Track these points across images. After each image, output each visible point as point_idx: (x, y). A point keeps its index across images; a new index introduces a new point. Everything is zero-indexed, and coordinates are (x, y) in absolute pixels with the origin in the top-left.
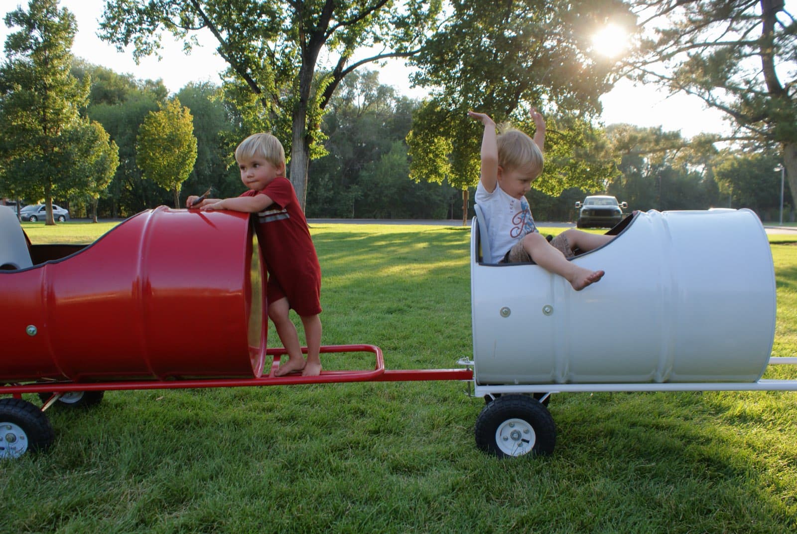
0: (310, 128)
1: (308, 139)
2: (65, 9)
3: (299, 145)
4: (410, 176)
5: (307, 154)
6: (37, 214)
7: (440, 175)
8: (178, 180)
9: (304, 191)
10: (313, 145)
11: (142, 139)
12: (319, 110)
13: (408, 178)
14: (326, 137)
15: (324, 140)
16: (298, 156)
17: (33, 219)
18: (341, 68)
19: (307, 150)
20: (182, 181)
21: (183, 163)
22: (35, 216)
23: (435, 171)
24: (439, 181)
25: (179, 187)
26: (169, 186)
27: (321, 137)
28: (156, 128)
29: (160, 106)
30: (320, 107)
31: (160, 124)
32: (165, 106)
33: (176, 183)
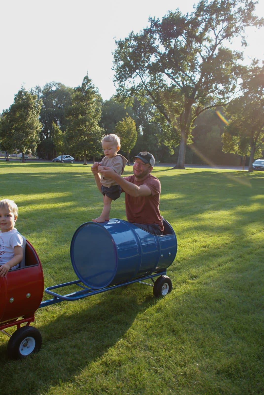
0: (187, 134)
1: (186, 138)
3: (183, 140)
4: (223, 150)
5: (185, 143)
7: (234, 151)
8: (129, 149)
9: (184, 156)
10: (188, 140)
13: (222, 151)
14: (193, 137)
15: (192, 138)
17: (63, 161)
19: (186, 141)
20: (131, 149)
21: (132, 142)
23: (233, 149)
24: (234, 152)
25: (130, 151)
26: (125, 151)
27: (191, 137)
28: (122, 128)
29: (124, 119)
30: (192, 126)
31: (123, 126)
32: (125, 119)
33: (129, 150)
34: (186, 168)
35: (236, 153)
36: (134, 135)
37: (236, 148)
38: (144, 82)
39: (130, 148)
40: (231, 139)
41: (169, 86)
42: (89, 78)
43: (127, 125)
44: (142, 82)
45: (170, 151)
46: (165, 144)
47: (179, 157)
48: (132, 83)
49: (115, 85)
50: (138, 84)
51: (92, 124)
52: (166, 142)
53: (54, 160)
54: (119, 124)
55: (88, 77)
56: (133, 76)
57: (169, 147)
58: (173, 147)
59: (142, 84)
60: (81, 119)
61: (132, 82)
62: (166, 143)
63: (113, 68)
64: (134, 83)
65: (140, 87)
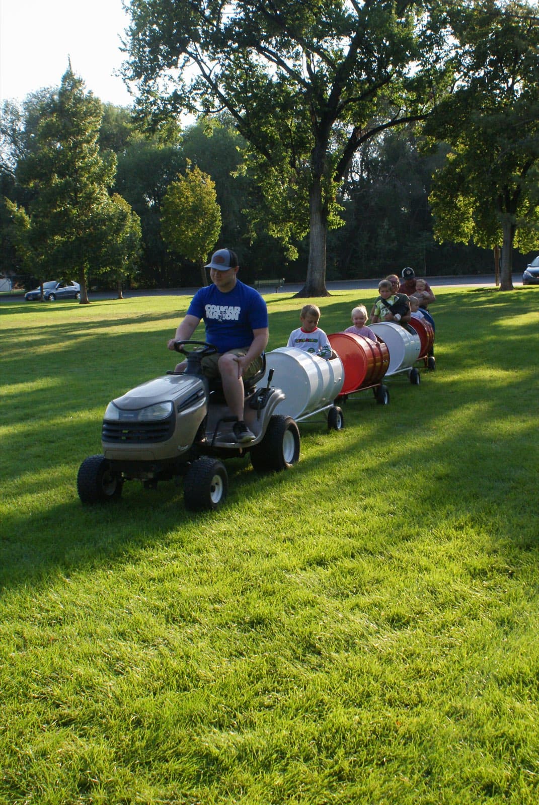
0: (326, 202)
1: (325, 212)
2: (90, 92)
3: (316, 217)
4: (434, 237)
5: (324, 226)
6: (54, 292)
7: (464, 236)
8: (204, 251)
9: (323, 261)
10: (331, 217)
11: (166, 211)
12: (334, 183)
14: (343, 209)
15: (341, 211)
16: (316, 229)
17: (52, 297)
18: (356, 138)
19: (325, 222)
20: (208, 252)
21: (208, 234)
22: (52, 294)
23: (457, 232)
25: (205, 258)
26: (194, 258)
27: (336, 209)
28: (180, 199)
29: (181, 177)
30: (335, 180)
31: (183, 194)
32: (186, 175)
33: (202, 254)
34: (330, 292)
35: (471, 242)
36: (213, 215)
37: (469, 226)
38: (208, 74)
39: (206, 251)
40: (452, 206)
41: (275, 79)
42: (75, 77)
43: (193, 190)
44: (205, 75)
45: (288, 249)
46: (271, 233)
47: (310, 265)
48: (177, 80)
49: (132, 90)
50: (193, 83)
51: (90, 198)
52: (274, 228)
53: (29, 295)
54: (173, 188)
55: (71, 73)
56: (181, 61)
57: (282, 239)
58: (293, 240)
59: (204, 80)
60: (57, 185)
61: (176, 78)
62: (274, 232)
63: (123, 47)
64: (181, 80)
65: (200, 89)
